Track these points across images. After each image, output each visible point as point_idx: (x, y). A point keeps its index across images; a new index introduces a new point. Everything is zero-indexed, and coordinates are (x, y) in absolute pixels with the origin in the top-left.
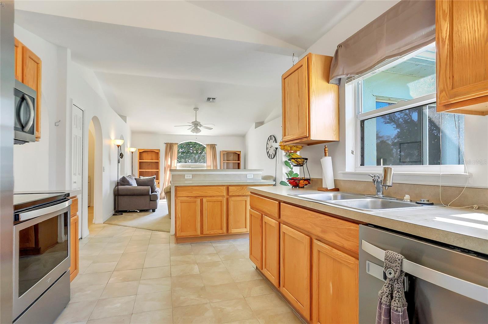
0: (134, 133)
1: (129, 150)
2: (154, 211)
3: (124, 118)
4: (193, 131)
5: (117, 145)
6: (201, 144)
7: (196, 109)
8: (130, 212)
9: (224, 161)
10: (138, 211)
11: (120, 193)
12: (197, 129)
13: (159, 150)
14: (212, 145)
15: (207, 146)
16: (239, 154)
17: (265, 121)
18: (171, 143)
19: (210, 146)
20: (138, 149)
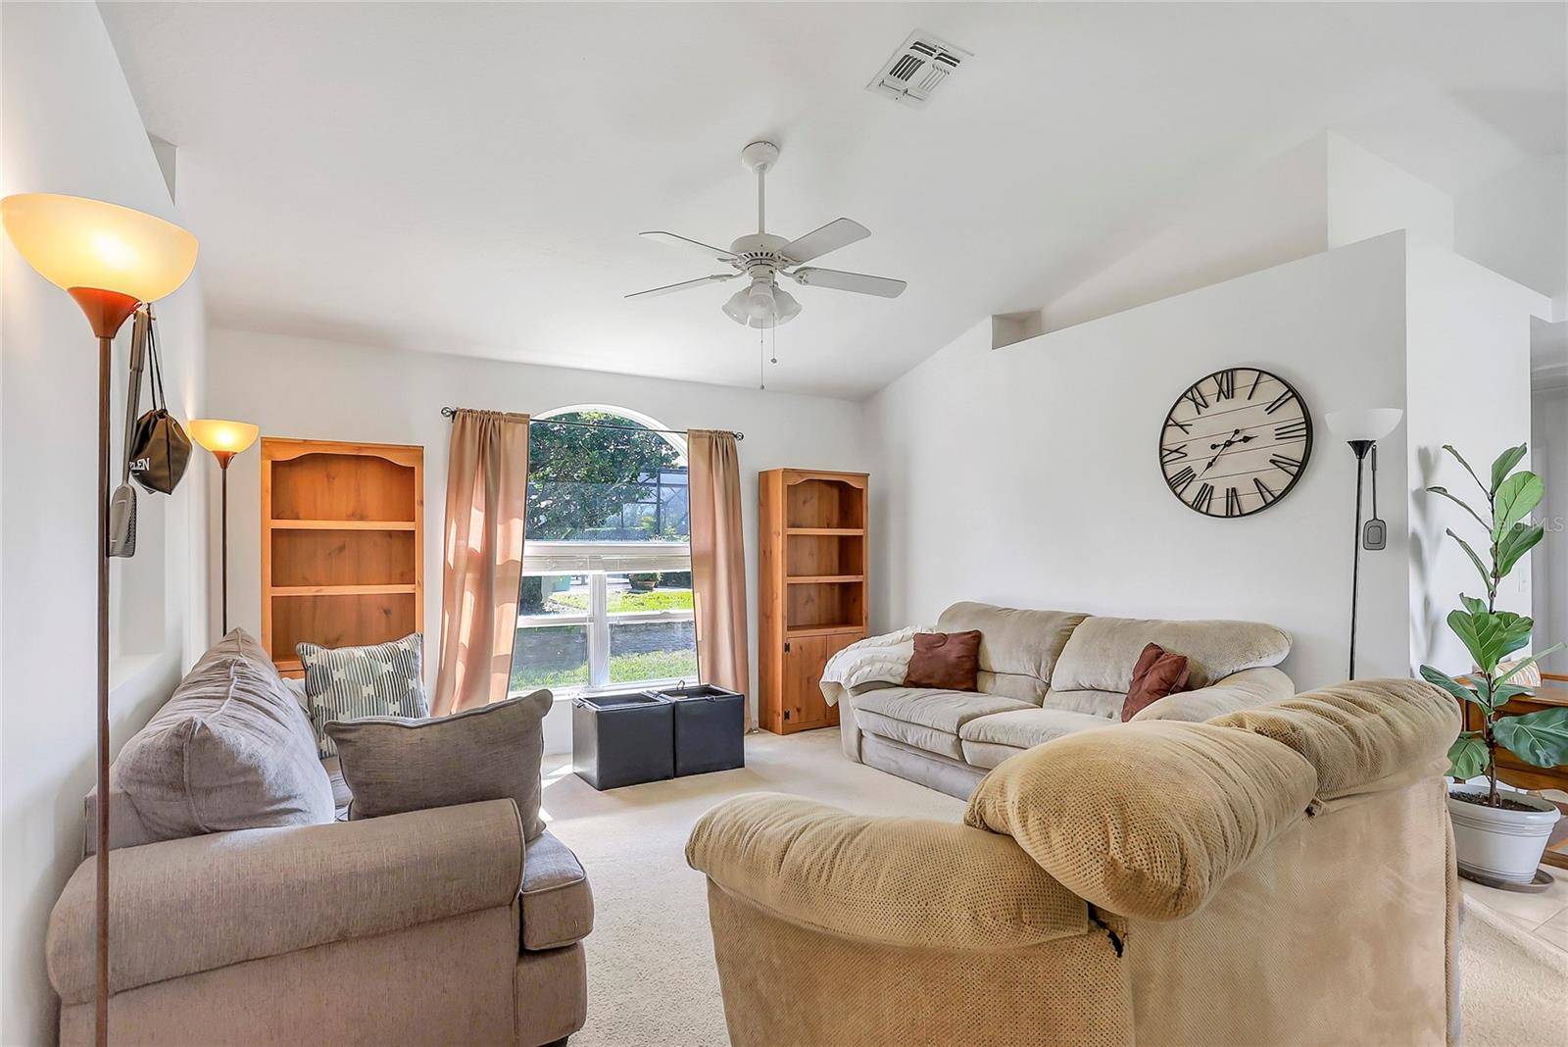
5: (81, 293)
7: (765, 149)
9: (788, 526)
13: (418, 452)
14: (721, 434)
15: (694, 443)
16: (862, 490)
17: (1053, 309)
18: (487, 413)
19: (707, 440)
20: (267, 443)
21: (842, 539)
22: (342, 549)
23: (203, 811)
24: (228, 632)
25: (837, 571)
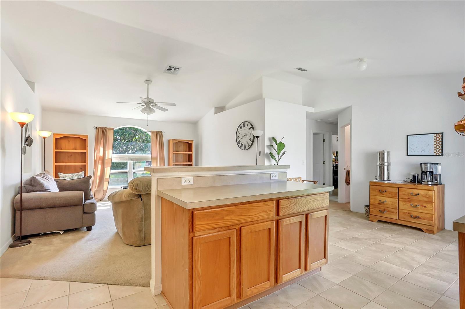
0: (46, 110)
1: (37, 134)
2: (89, 229)
3: (31, 84)
4: (143, 111)
5: (19, 123)
6: (143, 130)
7: (148, 81)
8: (45, 235)
9: (173, 152)
10: (62, 232)
11: (25, 205)
12: (150, 108)
13: (87, 136)
14: (159, 132)
15: (152, 133)
16: (192, 144)
17: (228, 106)
18: (104, 128)
19: (156, 133)
20: (54, 134)
21: (189, 154)
22: (71, 155)
23: (35, 188)
24: (45, 170)
25: (188, 161)
